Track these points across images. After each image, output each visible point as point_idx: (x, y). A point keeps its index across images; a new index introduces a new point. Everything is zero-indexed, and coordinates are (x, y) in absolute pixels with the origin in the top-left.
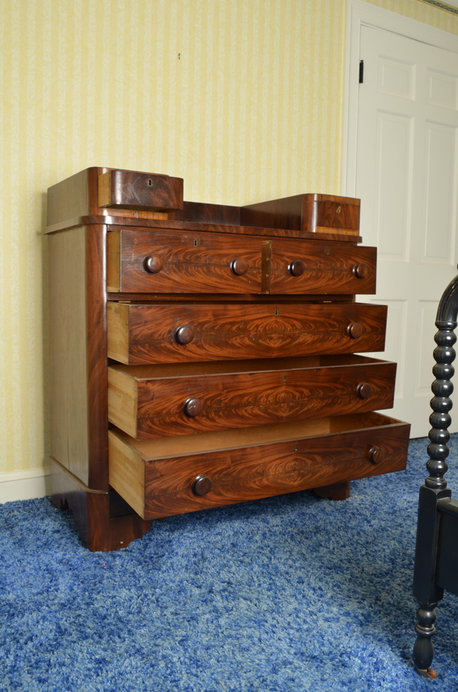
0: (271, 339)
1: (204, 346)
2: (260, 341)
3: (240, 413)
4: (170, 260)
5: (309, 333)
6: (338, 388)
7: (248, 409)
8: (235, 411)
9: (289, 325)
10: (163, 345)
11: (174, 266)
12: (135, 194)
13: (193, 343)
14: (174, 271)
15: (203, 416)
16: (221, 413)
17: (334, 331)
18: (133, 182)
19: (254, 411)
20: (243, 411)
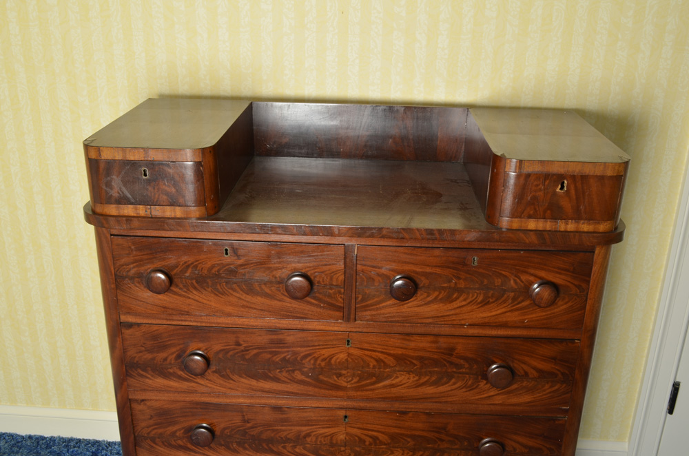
0: (339, 375)
1: (231, 376)
2: (321, 377)
3: (275, 449)
4: (187, 275)
5: (409, 372)
6: (442, 440)
7: (289, 446)
8: (267, 445)
9: (372, 360)
10: (171, 371)
11: (194, 282)
12: (124, 189)
13: (213, 372)
14: (195, 288)
15: (222, 445)
16: (246, 446)
17: (460, 373)
18: (120, 173)
19: (297, 450)
20: (280, 447)
